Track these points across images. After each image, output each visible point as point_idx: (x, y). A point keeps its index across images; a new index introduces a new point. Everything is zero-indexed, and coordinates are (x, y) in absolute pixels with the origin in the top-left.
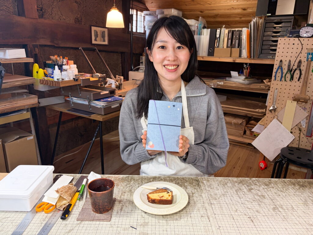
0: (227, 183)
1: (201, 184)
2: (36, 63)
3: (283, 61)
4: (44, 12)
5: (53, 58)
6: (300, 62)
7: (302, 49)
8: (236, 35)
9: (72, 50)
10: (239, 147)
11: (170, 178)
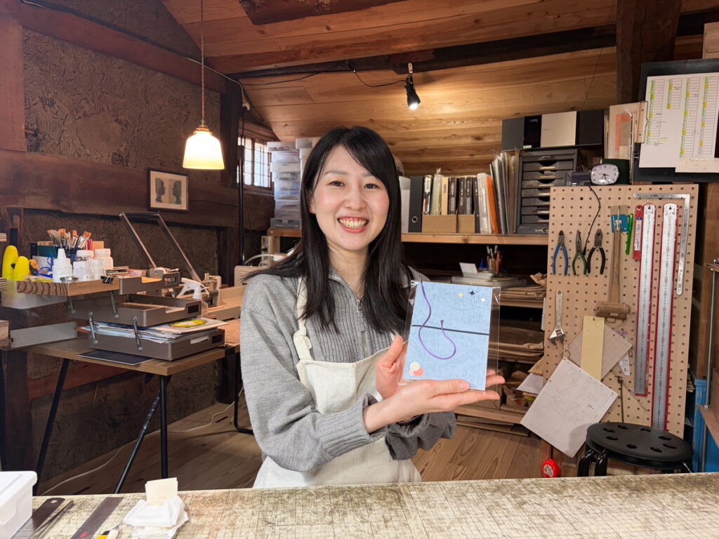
0: (466, 492)
1: (405, 498)
2: (11, 245)
3: (566, 233)
4: (41, 140)
5: (54, 234)
6: (599, 234)
7: (600, 207)
8: (465, 188)
9: (103, 221)
10: (495, 436)
11: (331, 491)
